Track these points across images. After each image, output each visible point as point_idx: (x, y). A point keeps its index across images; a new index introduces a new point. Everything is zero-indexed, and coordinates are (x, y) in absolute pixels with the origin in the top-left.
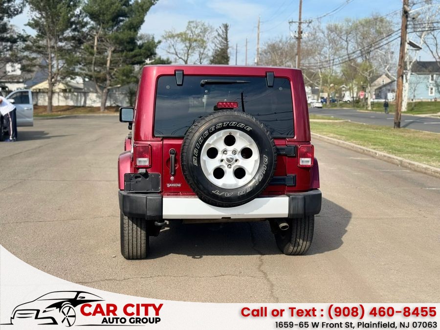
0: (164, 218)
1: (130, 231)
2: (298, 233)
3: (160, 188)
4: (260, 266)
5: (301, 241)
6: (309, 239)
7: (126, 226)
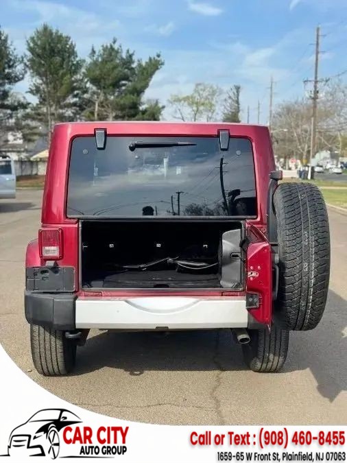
0: (77, 327)
1: (42, 342)
2: (267, 345)
3: (74, 286)
4: (215, 389)
5: (271, 356)
6: (282, 353)
7: (36, 334)
